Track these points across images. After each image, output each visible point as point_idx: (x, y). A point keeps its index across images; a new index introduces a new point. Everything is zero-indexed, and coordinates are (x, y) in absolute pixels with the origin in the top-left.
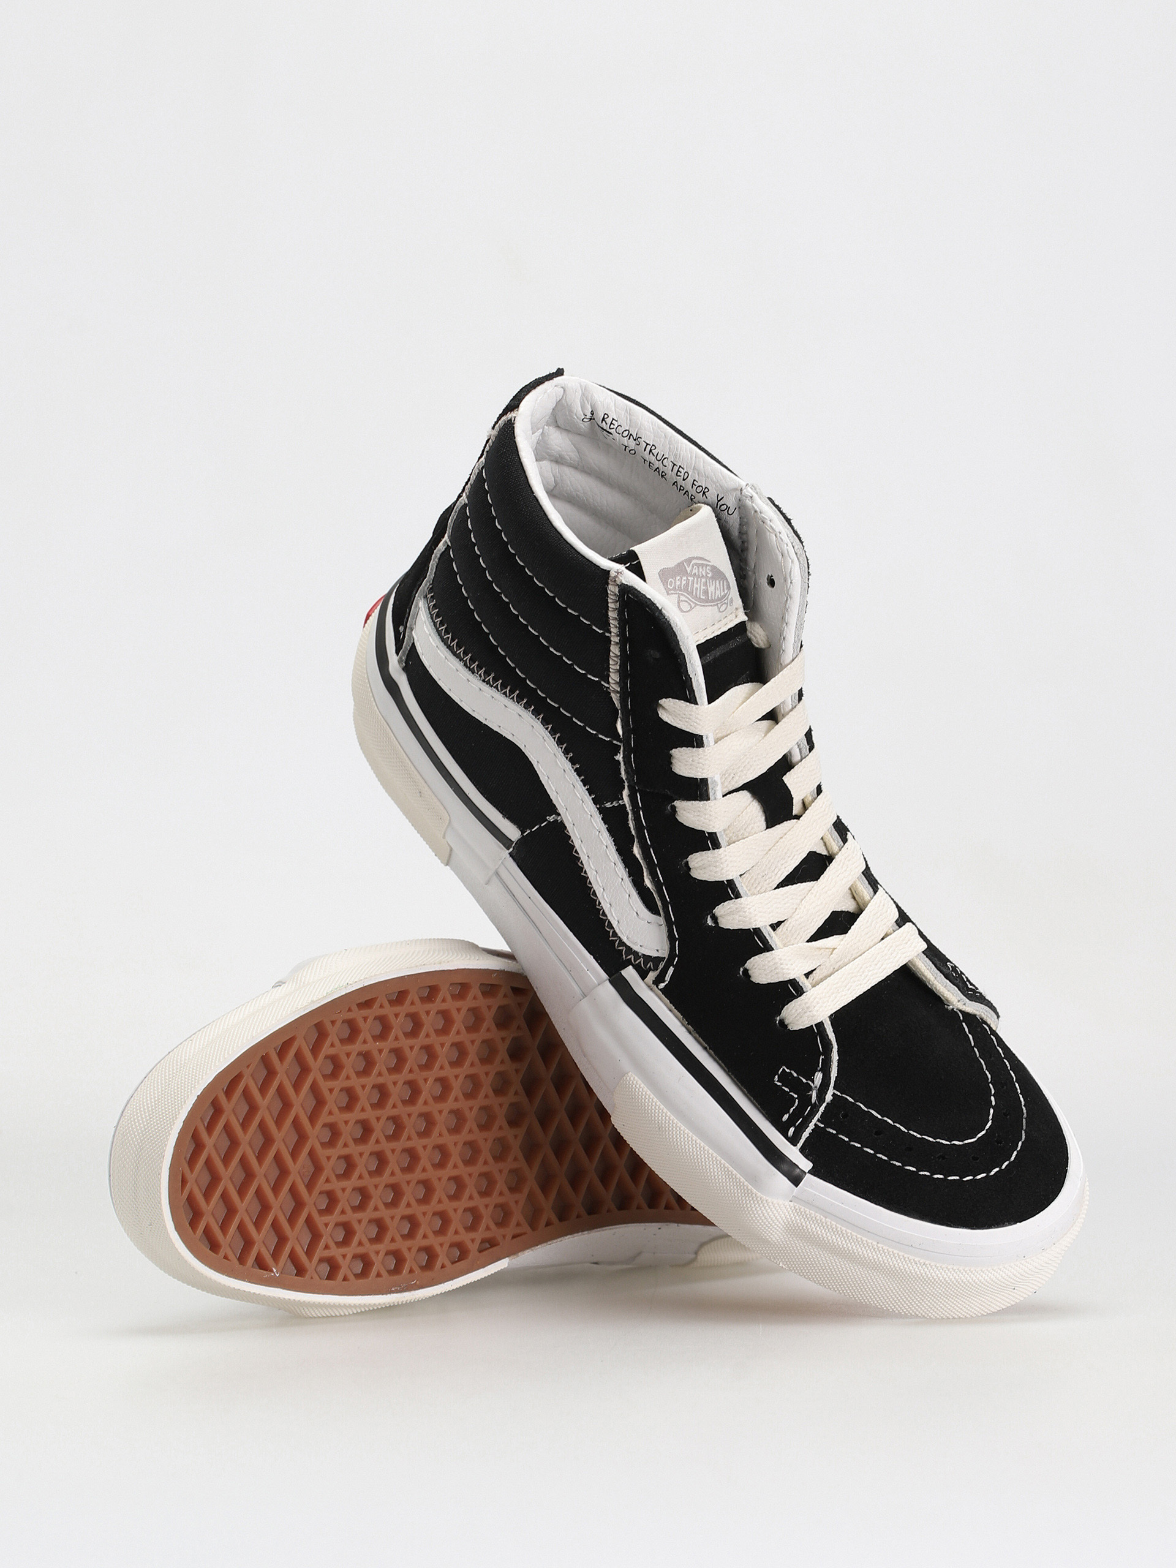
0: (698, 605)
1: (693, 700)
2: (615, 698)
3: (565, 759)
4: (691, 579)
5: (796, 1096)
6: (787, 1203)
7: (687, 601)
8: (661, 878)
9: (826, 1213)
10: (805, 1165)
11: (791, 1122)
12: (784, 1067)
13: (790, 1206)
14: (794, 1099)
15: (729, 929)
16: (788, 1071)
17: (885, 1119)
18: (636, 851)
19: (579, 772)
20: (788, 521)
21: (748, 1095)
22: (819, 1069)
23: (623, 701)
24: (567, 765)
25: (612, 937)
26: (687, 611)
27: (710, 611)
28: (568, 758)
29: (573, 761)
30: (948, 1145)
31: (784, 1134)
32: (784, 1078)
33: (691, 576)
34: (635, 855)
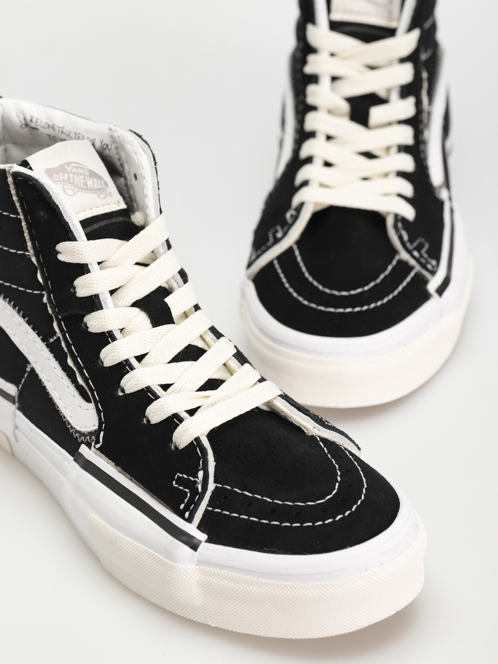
0: (79, 191)
1: (73, 239)
2: (34, 259)
3: (19, 316)
4: (71, 175)
5: (188, 491)
6: (194, 567)
7: (70, 189)
8: (87, 375)
9: (221, 566)
10: (202, 536)
11: (186, 509)
12: (178, 474)
13: (196, 568)
14: (186, 493)
15: (131, 393)
16: (181, 475)
17: (256, 496)
18: (70, 362)
19: (29, 323)
20: (140, 137)
21: (158, 499)
22: (200, 468)
23: (38, 260)
24: (21, 320)
25: (71, 430)
26: (72, 195)
27: (91, 197)
28: (21, 316)
29: (24, 317)
30: (304, 505)
31: (182, 517)
32: (180, 481)
33: (71, 173)
34: (69, 366)
